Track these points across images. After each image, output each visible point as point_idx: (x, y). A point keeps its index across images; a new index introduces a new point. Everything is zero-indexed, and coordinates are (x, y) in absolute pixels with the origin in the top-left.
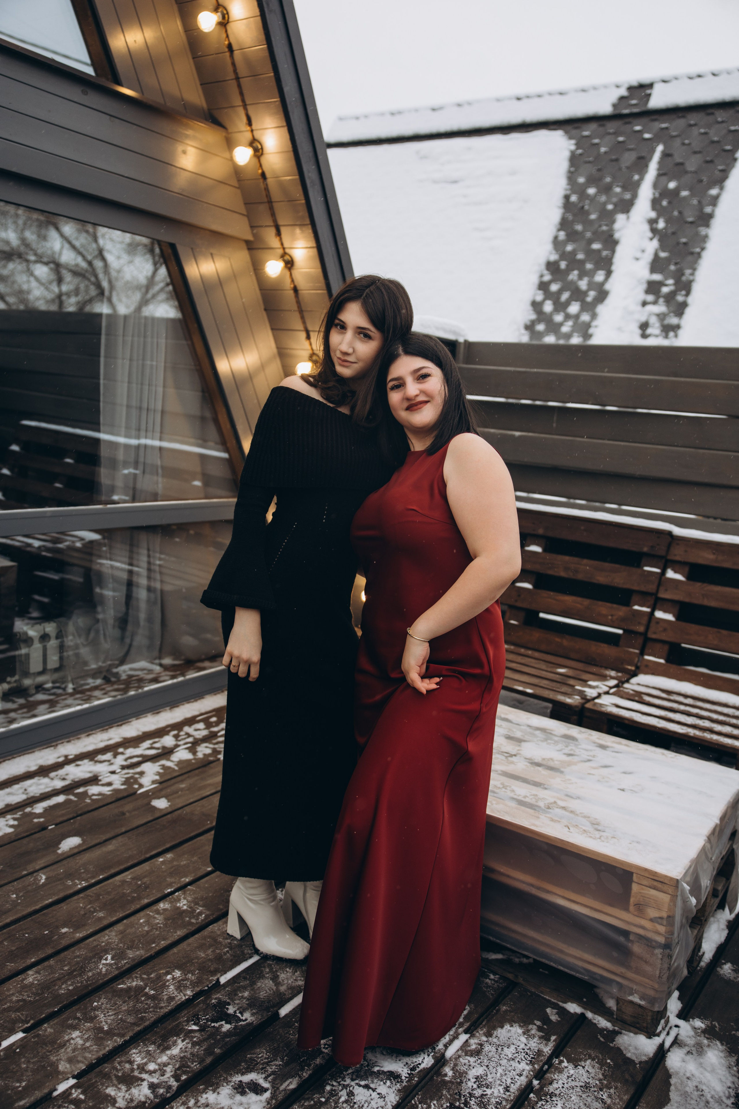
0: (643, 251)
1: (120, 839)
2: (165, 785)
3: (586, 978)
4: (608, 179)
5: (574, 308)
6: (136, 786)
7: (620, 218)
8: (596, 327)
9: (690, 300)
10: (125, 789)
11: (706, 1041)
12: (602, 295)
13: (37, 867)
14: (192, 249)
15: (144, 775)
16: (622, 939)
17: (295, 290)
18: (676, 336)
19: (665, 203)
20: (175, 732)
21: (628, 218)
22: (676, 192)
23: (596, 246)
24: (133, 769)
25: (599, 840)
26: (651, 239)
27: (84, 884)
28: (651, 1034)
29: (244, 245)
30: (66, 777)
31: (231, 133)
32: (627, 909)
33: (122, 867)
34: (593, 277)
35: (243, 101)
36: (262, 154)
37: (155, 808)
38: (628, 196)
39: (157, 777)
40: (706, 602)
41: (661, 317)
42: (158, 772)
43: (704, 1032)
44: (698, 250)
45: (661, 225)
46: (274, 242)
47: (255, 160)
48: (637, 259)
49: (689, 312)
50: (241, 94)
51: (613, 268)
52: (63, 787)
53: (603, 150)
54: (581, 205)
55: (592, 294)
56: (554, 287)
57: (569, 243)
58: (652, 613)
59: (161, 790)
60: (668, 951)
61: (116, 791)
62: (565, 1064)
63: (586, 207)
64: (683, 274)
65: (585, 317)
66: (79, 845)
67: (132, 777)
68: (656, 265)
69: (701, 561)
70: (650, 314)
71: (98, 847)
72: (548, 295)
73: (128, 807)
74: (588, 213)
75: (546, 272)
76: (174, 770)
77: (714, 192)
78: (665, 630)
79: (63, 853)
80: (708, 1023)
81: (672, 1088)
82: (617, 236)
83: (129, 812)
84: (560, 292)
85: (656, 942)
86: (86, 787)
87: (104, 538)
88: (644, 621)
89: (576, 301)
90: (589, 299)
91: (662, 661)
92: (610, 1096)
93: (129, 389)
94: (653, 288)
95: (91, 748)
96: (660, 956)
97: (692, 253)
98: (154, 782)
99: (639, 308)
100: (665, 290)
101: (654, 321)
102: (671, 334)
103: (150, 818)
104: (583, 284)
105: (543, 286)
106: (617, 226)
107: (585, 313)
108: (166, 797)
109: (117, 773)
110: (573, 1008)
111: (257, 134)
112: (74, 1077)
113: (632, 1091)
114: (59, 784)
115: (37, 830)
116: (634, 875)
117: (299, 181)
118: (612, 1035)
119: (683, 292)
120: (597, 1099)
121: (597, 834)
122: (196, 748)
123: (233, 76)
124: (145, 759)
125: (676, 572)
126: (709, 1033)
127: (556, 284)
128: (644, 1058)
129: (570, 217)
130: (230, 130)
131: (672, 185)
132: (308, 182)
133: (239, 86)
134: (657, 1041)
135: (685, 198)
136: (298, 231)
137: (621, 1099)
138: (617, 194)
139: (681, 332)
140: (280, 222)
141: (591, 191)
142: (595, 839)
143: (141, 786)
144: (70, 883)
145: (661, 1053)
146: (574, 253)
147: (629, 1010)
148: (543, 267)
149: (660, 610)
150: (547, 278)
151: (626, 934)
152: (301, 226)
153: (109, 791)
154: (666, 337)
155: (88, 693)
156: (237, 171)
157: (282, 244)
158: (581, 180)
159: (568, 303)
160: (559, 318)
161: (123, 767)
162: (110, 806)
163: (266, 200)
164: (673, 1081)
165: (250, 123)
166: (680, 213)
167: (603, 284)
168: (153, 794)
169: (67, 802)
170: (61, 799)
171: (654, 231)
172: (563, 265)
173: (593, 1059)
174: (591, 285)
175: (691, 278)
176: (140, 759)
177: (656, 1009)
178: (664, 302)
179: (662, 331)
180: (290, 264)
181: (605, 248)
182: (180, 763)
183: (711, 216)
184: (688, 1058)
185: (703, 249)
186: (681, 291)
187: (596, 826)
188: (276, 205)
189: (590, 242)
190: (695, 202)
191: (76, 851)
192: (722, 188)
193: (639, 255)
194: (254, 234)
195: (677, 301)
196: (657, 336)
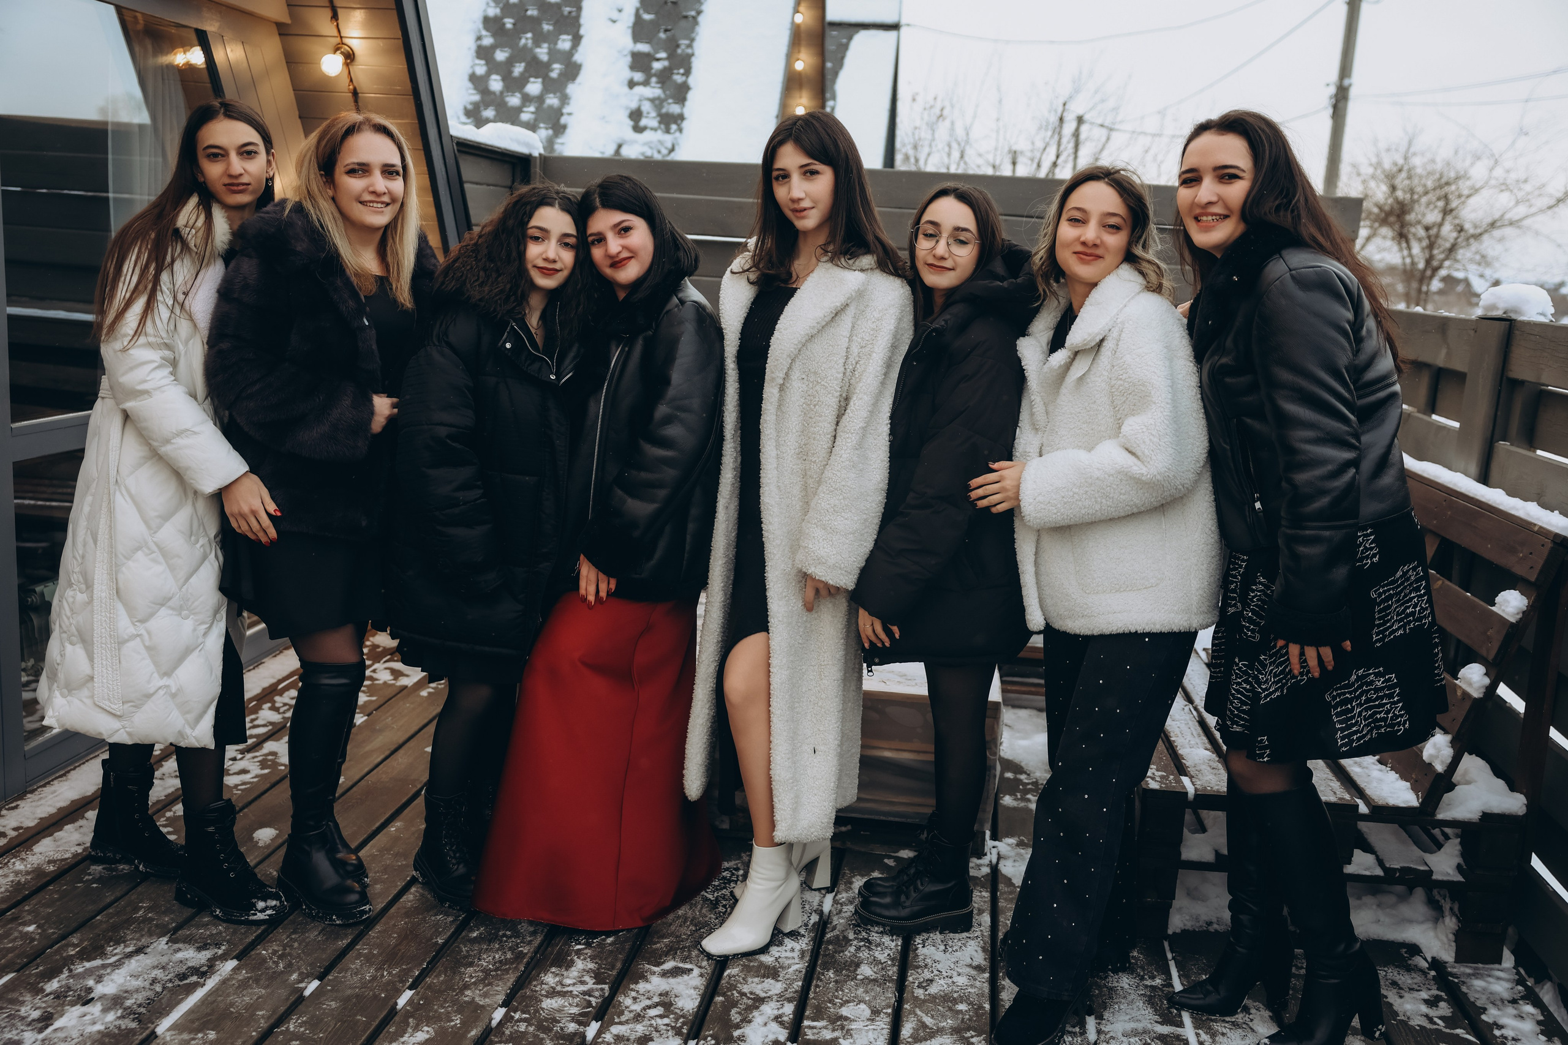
0: (620, 11)
5: (534, 87)
8: (570, 114)
9: (691, 81)
12: (572, 71)
17: (355, 93)
18: (680, 130)
29: (273, 29)
34: (556, 44)
41: (657, 103)
44: (692, 13)
46: (325, 27)
48: (613, 21)
49: (692, 98)
51: (582, 32)
55: (557, 68)
56: (501, 56)
64: (678, 46)
65: (552, 101)
68: (640, 31)
70: (642, 99)
72: (493, 67)
75: (484, 33)
84: (510, 62)
89: (535, 77)
90: (554, 75)
94: (640, 62)
97: (686, 17)
99: (626, 89)
100: (657, 66)
101: (646, 107)
102: (674, 127)
104: (542, 53)
105: (483, 53)
107: (550, 94)
119: (682, 71)
127: (503, 50)
136: (364, 16)
139: (684, 129)
140: (339, 3)
146: (521, 6)
148: (481, 26)
150: (488, 41)
154: (666, 130)
157: (339, 31)
159: (523, 80)
160: (514, 100)
172: (509, 23)
174: (554, 54)
175: (689, 51)
178: (657, 82)
179: (660, 123)
180: (350, 57)
185: (699, 13)
186: (677, 68)
193: (615, 15)
194: (292, 15)
195: (675, 82)
196: (654, 129)
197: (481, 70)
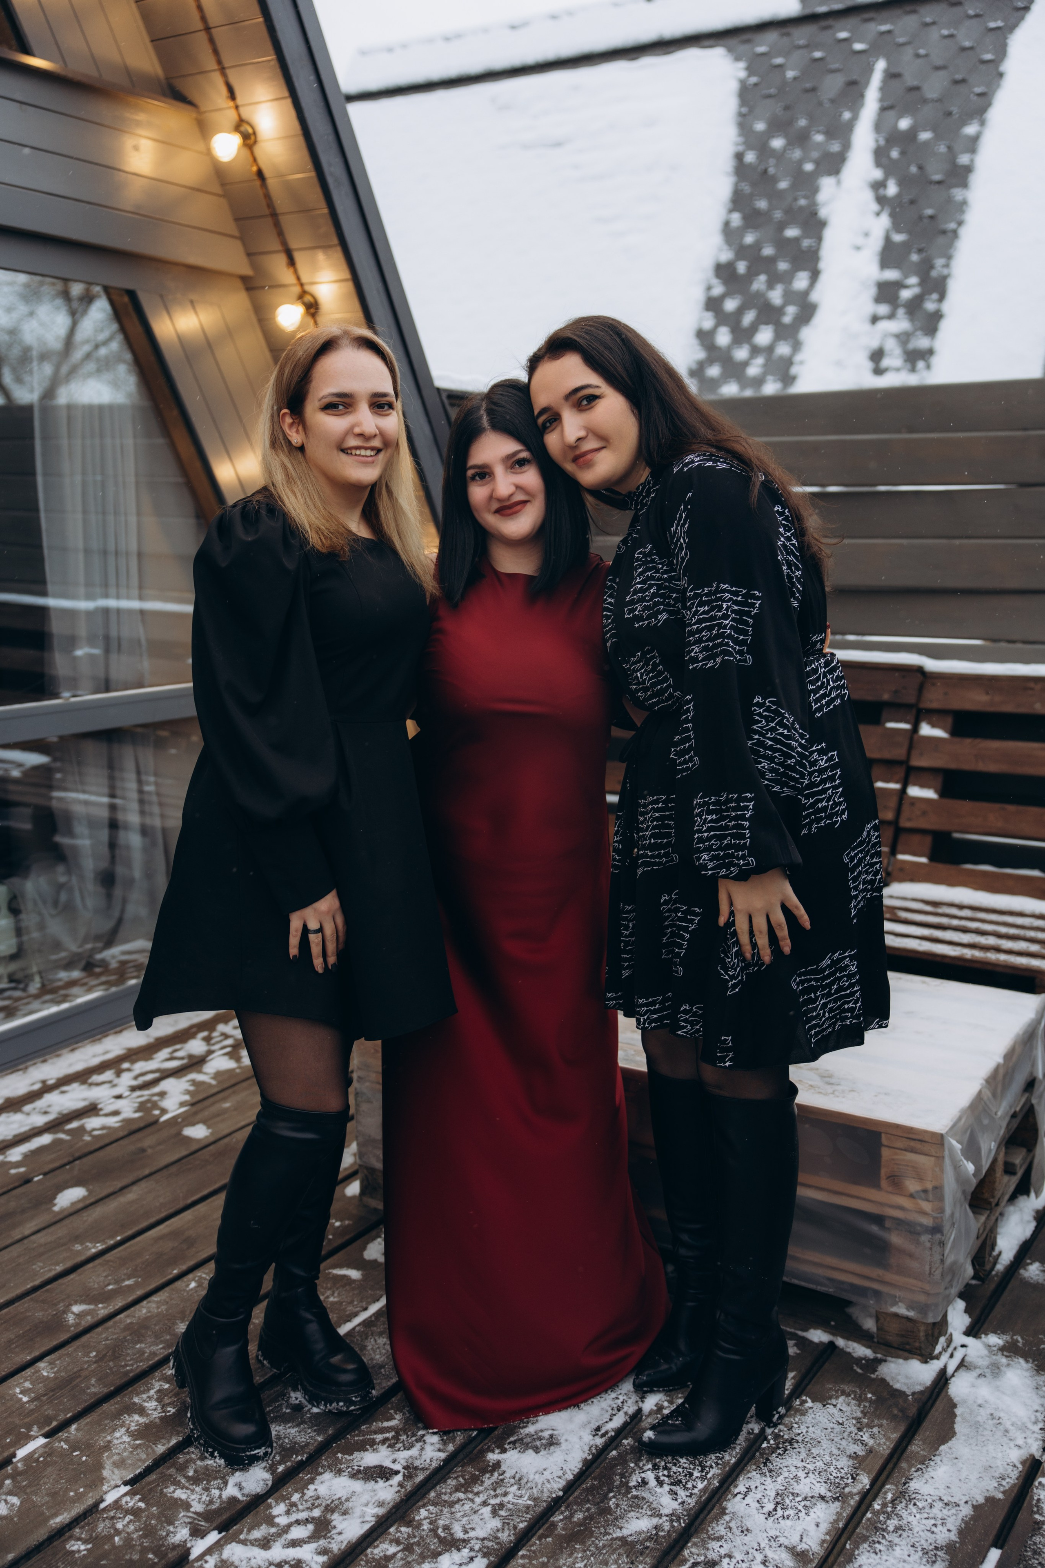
0: (867, 235)
1: (143, 1184)
2: (199, 1106)
3: (831, 1290)
4: (802, 122)
5: (764, 336)
6: (157, 1112)
7: (827, 184)
8: (801, 363)
9: (947, 307)
10: (140, 1118)
11: (1004, 1360)
12: (807, 311)
13: (27, 1232)
14: (161, 296)
15: (166, 1096)
16: (874, 1229)
18: (928, 367)
19: (895, 154)
20: (205, 1034)
21: (839, 183)
22: (911, 135)
23: (792, 232)
24: (148, 1089)
25: (832, 1096)
26: (878, 214)
27: (100, 1247)
28: (926, 1357)
29: (239, 284)
30: (49, 1110)
31: (205, 112)
32: (877, 1186)
33: (152, 1220)
34: (790, 282)
35: (219, 62)
36: (255, 142)
37: (189, 1139)
38: (835, 147)
39: (187, 1098)
40: (981, 767)
41: (903, 338)
42: (186, 1090)
43: (1002, 1349)
44: (952, 226)
45: (892, 189)
46: (286, 276)
47: (246, 152)
48: (858, 248)
49: (945, 326)
50: (216, 52)
51: (822, 265)
52: (46, 1124)
53: (790, 74)
54: (762, 167)
55: (791, 311)
56: (730, 305)
57: (749, 230)
58: (903, 791)
59: (195, 1113)
60: (938, 1236)
61: (127, 1121)
62: (810, 1404)
63: (772, 171)
64: (932, 267)
65: (783, 349)
66: (84, 1198)
67: (148, 1101)
68: (889, 256)
69: (968, 706)
70: (886, 335)
71: (112, 1197)
72: (722, 318)
73: (148, 1141)
74: (774, 180)
75: (715, 281)
76: (210, 1085)
77: (970, 130)
78: (924, 813)
79: (62, 1210)
80: (1007, 1337)
81: (958, 1419)
82: (823, 213)
83: (150, 1147)
84: (740, 312)
85: (921, 1225)
86: (81, 1119)
87: (55, 760)
88: (893, 803)
89: (767, 323)
90: (787, 319)
91: (924, 860)
92: (872, 1436)
93: (85, 522)
94: (886, 293)
95: (79, 1067)
96: (928, 1245)
97: (944, 232)
98: (182, 1104)
99: (867, 326)
100: (906, 294)
101: (892, 346)
102: (921, 364)
103: (184, 1153)
104: (776, 296)
105: (713, 304)
106: (821, 197)
107: (781, 342)
108: (204, 1122)
109: (126, 1097)
110: (818, 1336)
111: (245, 113)
112: (126, 1483)
113: (902, 1428)
114: (40, 1120)
115: (16, 1184)
116: (883, 1136)
117: (315, 181)
118: (872, 1365)
119: (935, 296)
120: (855, 1441)
121: (829, 1089)
122: (238, 1053)
123: (200, 26)
124: (165, 1074)
125: (933, 726)
126: (1010, 1350)
127: (733, 298)
128: (918, 1388)
129: (746, 188)
130: (203, 109)
131: (904, 124)
132: (330, 180)
133: (212, 41)
134: (935, 1366)
135: (926, 143)
136: (321, 256)
137: (888, 1439)
138: (819, 144)
139: (935, 360)
140: (293, 244)
141: (777, 143)
142: (826, 1094)
143: (164, 1111)
144: (78, 1247)
145: (942, 1380)
146: (757, 246)
147: (894, 1327)
148: (712, 274)
149: (915, 784)
150: (718, 290)
151: (879, 1220)
152: (325, 247)
153: (117, 1122)
154: (913, 370)
155: (63, 992)
156: (219, 172)
157: (298, 278)
158: (760, 126)
159: (753, 329)
160: (741, 354)
161: (133, 1089)
162: (121, 1142)
163: (267, 212)
164: (958, 1411)
165: (232, 95)
166: (920, 168)
167: (806, 293)
168: (183, 1120)
169: (56, 1143)
170: (46, 1139)
171: (881, 200)
172: (742, 267)
173: (848, 1395)
174: (790, 297)
175: (945, 272)
176: (157, 1075)
177: (931, 1320)
178: (906, 313)
179: (906, 361)
180: (312, 308)
181: (806, 234)
182: (218, 1075)
183: (968, 169)
184: (981, 1381)
185: (960, 223)
186: (931, 294)
187: (827, 1079)
188: (284, 220)
189: (782, 226)
190: (942, 149)
191: (81, 1205)
192: (983, 123)
193: (860, 241)
194: (254, 265)
195: (925, 311)
196: (898, 370)
197: (708, 323)
